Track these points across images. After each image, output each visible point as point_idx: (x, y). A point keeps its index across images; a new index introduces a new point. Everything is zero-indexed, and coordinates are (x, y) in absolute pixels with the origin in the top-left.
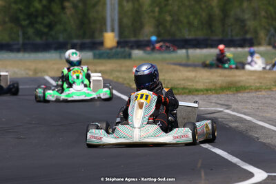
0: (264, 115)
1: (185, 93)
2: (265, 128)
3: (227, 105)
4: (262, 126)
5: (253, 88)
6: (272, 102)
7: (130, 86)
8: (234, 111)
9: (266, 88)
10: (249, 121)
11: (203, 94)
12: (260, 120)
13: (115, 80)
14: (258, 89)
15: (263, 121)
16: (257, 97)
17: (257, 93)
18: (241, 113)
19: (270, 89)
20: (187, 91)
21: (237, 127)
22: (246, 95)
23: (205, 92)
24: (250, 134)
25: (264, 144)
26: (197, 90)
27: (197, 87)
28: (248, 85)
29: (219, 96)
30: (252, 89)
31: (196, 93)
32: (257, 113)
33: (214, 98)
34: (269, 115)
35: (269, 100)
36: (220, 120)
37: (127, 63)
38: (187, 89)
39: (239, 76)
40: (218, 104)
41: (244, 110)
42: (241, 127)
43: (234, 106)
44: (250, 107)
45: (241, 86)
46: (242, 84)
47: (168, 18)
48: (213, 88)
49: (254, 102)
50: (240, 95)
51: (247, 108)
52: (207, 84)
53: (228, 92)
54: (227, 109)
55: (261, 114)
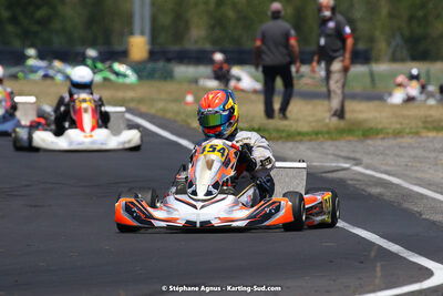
0: (419, 175)
1: (281, 138)
2: (427, 197)
3: (354, 159)
4: (421, 195)
5: (390, 131)
6: (426, 154)
7: (188, 124)
8: (367, 167)
9: (411, 133)
10: (397, 186)
11: (310, 140)
12: (416, 184)
13: (160, 114)
14: (398, 134)
15: (420, 185)
16: (400, 147)
17: (399, 140)
18: (382, 172)
19: (417, 134)
20: (284, 135)
21: (381, 194)
22: (379, 142)
23: (314, 137)
24: (406, 205)
25: (433, 223)
26: (299, 134)
27: (299, 129)
28: (380, 126)
29: (337, 143)
30: (388, 134)
31: (298, 138)
32: (408, 173)
33: (329, 146)
34: (427, 176)
35: (420, 153)
36: (350, 182)
37: (169, 86)
38: (283, 131)
39: (361, 112)
40: (339, 156)
41: (384, 168)
42: (388, 194)
43: (366, 160)
44: (392, 163)
45: (371, 129)
46: (372, 125)
47: (231, 14)
48: (325, 129)
49: (397, 155)
50: (370, 142)
51: (387, 164)
52: (313, 124)
53: (350, 138)
54: (356, 165)
55: (414, 175)
